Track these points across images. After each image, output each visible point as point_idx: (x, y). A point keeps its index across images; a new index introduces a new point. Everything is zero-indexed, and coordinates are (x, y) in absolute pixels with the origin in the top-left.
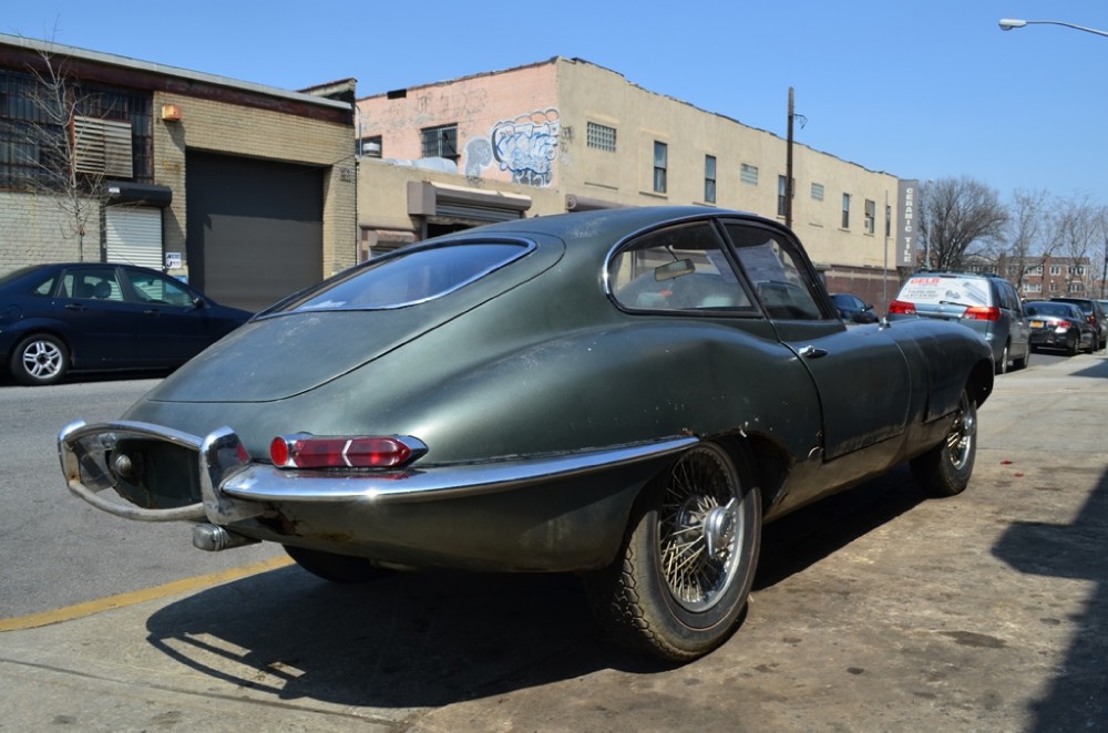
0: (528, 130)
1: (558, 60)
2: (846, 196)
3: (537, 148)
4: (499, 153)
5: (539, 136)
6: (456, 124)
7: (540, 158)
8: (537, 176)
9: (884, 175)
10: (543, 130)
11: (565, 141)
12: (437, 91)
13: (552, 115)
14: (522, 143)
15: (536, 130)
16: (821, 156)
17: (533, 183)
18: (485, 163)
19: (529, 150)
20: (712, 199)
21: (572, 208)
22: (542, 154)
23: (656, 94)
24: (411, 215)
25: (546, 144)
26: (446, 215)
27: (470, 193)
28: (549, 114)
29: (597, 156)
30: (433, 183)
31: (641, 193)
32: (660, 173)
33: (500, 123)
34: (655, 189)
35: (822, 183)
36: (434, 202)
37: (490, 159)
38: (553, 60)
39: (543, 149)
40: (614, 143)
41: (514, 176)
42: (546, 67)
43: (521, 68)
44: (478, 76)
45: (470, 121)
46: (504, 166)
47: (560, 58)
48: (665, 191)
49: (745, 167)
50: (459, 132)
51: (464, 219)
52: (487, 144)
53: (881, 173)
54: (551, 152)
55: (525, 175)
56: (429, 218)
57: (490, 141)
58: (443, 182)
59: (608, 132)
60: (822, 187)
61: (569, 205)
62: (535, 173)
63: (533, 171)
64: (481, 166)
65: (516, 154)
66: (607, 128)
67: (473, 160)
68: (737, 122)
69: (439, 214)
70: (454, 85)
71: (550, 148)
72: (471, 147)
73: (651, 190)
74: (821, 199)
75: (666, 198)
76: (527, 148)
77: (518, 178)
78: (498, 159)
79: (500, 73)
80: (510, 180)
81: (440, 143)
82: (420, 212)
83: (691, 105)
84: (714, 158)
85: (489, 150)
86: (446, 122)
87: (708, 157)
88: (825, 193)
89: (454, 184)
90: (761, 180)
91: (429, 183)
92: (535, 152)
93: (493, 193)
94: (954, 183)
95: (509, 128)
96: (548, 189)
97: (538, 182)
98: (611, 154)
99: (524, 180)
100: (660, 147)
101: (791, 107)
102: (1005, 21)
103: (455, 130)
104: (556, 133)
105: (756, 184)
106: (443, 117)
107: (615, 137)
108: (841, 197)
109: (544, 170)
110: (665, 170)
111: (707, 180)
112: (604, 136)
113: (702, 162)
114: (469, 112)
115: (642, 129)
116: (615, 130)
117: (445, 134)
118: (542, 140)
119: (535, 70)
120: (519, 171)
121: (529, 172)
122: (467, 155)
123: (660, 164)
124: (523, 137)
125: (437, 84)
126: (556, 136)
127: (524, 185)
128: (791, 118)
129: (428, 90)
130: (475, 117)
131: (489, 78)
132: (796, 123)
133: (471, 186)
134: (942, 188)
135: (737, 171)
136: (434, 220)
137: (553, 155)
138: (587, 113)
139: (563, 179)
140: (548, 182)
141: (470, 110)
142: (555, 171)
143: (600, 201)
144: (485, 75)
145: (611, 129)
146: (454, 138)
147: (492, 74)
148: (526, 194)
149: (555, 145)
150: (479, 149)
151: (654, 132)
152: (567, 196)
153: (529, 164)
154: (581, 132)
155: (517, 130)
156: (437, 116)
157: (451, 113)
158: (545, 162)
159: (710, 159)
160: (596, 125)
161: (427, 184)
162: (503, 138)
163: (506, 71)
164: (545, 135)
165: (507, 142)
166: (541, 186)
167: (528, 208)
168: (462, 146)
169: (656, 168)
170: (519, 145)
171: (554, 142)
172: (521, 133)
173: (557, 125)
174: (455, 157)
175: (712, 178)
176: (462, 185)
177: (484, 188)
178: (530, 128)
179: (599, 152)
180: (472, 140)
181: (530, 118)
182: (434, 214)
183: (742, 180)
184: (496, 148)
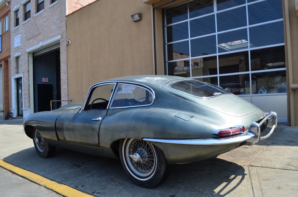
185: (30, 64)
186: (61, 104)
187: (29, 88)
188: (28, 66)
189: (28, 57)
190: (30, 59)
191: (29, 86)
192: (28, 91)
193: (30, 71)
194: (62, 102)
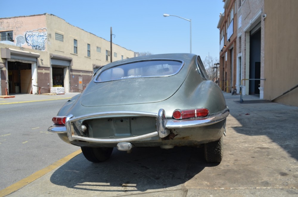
0: (37, 34)
1: (46, 14)
2: (122, 56)
3: (40, 39)
4: (27, 41)
5: (41, 36)
6: (12, 31)
7: (41, 43)
8: (40, 48)
9: (131, 51)
10: (42, 34)
11: (49, 38)
12: (5, 21)
13: (45, 30)
14: (35, 38)
15: (40, 34)
16: (116, 45)
17: (39, 50)
18: (23, 43)
19: (37, 40)
20: (89, 56)
21: (52, 57)
22: (42, 41)
23: (74, 26)
24: (2, 58)
25: (43, 38)
26: (13, 59)
27: (21, 52)
28: (44, 30)
29: (58, 43)
30: (9, 49)
31: (71, 54)
32: (75, 48)
33: (28, 31)
34: (74, 53)
35: (116, 52)
36: (10, 55)
37: (24, 42)
38: (45, 14)
39: (42, 40)
40: (63, 39)
41: (33, 48)
42: (42, 16)
43: (34, 15)
44: (20, 17)
45: (17, 30)
46: (29, 44)
47: (47, 13)
48: (77, 53)
49: (98, 47)
50: (14, 34)
51: (19, 60)
52: (23, 38)
53: (130, 50)
54: (45, 41)
55: (36, 47)
56: (8, 59)
57: (24, 37)
58: (12, 48)
59: (61, 36)
60: (116, 53)
61: (51, 56)
62: (39, 47)
63: (39, 46)
64: (21, 44)
65: (33, 41)
66: (61, 35)
67: (19, 42)
68: (95, 35)
69: (11, 58)
70: (11, 19)
71: (44, 40)
72: (18, 38)
73: (73, 53)
74: (116, 57)
75: (77, 55)
76: (37, 39)
77: (34, 48)
78: (27, 42)
79: (27, 16)
80: (32, 48)
81: (7, 37)
82: (5, 57)
83: (83, 30)
84: (90, 45)
85: (24, 40)
86: (9, 30)
87: (88, 44)
88: (117, 55)
89: (16, 49)
90: (101, 51)
91: (8, 48)
92: (39, 41)
93: (29, 52)
94: (146, 53)
95: (31, 33)
96: (44, 52)
97: (41, 49)
98: (62, 42)
99: (36, 49)
100: (75, 41)
101: (111, 32)
102: (165, 15)
103: (12, 33)
104: (46, 35)
105: (100, 52)
106: (8, 28)
107: (63, 38)
108: (121, 56)
109: (43, 46)
110: (77, 48)
111: (88, 51)
112: (60, 37)
113: (87, 46)
114: (17, 28)
115: (70, 36)
116: (63, 36)
117: (8, 34)
118: (42, 37)
119: (39, 17)
120: (34, 46)
121: (38, 47)
122: (16, 41)
123: (76, 46)
124: (35, 36)
125: (5, 18)
126: (46, 36)
127: (37, 50)
128: (111, 35)
129: (2, 20)
130: (19, 29)
131: (24, 18)
132: (113, 36)
133: (21, 50)
134: (143, 55)
135: (96, 49)
136: (10, 60)
137: (45, 42)
138: (55, 30)
139: (49, 49)
140: (44, 50)
141: (17, 27)
142: (46, 46)
143: (60, 56)
144: (22, 17)
145: (62, 35)
146: (12, 35)
147: (24, 17)
148: (38, 53)
149: (46, 39)
150: (20, 39)
151: (74, 37)
152: (50, 54)
153: (38, 44)
154: (53, 35)
155: (33, 34)
156: (5, 28)
157: (10, 28)
158: (43, 44)
159: (89, 45)
160: (58, 34)
161: (7, 49)
162: (29, 36)
163: (29, 16)
164: (43, 36)
165: (30, 37)
166: (42, 51)
167: (39, 57)
168: (15, 38)
169: (74, 47)
170: (34, 38)
171: (46, 38)
172: (35, 35)
173: (46, 33)
174: (13, 41)
175: (89, 50)
176: (18, 49)
177: (25, 51)
178: (37, 33)
179: (59, 42)
180: (18, 36)
181: (38, 30)
182: (10, 58)
183: (97, 51)
184: (26, 39)
185: (246, 43)
186: (260, 83)
187: (245, 67)
188: (245, 45)
189: (245, 36)
190: (246, 38)
191: (245, 64)
192: (244, 69)
193: (246, 50)
194: (261, 81)
